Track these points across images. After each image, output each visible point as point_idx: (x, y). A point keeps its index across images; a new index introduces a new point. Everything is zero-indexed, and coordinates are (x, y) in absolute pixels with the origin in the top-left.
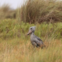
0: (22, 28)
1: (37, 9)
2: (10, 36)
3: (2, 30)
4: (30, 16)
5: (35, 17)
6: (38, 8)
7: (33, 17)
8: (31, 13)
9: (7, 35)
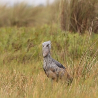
0: (57, 41)
1: (90, 6)
2: (34, 56)
3: (21, 46)
4: (77, 19)
5: (86, 20)
6: (91, 4)
7: (83, 20)
8: (80, 14)
9: (27, 54)
